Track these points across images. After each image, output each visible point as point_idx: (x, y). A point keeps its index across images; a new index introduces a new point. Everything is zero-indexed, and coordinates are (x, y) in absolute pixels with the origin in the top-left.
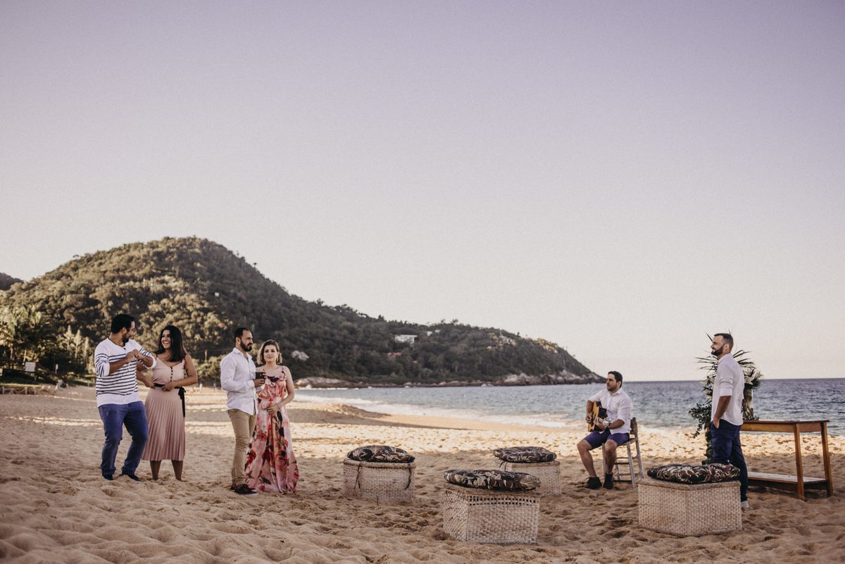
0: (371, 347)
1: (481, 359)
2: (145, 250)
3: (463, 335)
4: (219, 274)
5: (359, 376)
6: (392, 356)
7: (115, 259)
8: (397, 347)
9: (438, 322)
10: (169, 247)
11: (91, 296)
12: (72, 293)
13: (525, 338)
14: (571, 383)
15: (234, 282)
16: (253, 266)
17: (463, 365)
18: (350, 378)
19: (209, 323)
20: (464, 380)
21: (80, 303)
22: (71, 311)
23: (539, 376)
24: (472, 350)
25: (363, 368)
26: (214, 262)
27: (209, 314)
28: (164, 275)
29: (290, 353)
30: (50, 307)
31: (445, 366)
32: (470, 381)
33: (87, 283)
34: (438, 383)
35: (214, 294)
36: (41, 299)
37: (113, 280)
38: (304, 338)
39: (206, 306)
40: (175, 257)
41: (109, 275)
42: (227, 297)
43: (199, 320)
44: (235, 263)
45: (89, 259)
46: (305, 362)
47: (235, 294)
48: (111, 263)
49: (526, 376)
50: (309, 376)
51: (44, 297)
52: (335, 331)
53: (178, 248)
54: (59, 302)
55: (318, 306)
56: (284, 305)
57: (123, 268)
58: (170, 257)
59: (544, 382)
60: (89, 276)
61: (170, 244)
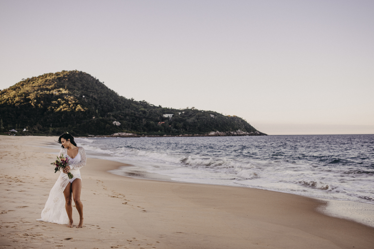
0: (152, 119)
1: (199, 125)
2: (53, 76)
3: (194, 114)
4: (86, 87)
5: (144, 132)
6: (160, 123)
7: (40, 80)
8: (164, 119)
9: (186, 108)
10: (64, 75)
11: (27, 97)
12: (19, 96)
13: (225, 115)
14: (240, 135)
15: (93, 91)
16: (103, 83)
17: (191, 127)
18: (139, 133)
19: (78, 109)
20: (191, 134)
21: (22, 101)
22: (18, 104)
23: (226, 132)
24: (196, 121)
25: (146, 128)
26: (84, 82)
27: (78, 105)
28: (60, 88)
29: (112, 122)
30: (9, 102)
31: (183, 128)
32: (193, 134)
33: (26, 92)
34: (179, 135)
35: (82, 97)
36: (6, 99)
37: (38, 90)
38: (122, 115)
39: (77, 102)
40: (67, 79)
41: (36, 88)
42: (88, 98)
43: (73, 107)
44: (94, 82)
45: (29, 81)
46: (119, 126)
47: (92, 96)
48: (38, 82)
49: (219, 132)
50: (119, 132)
51: (7, 98)
52: (136, 113)
53: (68, 75)
54: (13, 100)
55: (131, 101)
56: (115, 101)
57: (42, 85)
58: (64, 79)
59: (227, 135)
60: (27, 89)
61: (65, 74)
